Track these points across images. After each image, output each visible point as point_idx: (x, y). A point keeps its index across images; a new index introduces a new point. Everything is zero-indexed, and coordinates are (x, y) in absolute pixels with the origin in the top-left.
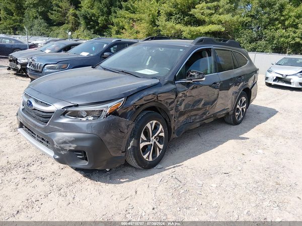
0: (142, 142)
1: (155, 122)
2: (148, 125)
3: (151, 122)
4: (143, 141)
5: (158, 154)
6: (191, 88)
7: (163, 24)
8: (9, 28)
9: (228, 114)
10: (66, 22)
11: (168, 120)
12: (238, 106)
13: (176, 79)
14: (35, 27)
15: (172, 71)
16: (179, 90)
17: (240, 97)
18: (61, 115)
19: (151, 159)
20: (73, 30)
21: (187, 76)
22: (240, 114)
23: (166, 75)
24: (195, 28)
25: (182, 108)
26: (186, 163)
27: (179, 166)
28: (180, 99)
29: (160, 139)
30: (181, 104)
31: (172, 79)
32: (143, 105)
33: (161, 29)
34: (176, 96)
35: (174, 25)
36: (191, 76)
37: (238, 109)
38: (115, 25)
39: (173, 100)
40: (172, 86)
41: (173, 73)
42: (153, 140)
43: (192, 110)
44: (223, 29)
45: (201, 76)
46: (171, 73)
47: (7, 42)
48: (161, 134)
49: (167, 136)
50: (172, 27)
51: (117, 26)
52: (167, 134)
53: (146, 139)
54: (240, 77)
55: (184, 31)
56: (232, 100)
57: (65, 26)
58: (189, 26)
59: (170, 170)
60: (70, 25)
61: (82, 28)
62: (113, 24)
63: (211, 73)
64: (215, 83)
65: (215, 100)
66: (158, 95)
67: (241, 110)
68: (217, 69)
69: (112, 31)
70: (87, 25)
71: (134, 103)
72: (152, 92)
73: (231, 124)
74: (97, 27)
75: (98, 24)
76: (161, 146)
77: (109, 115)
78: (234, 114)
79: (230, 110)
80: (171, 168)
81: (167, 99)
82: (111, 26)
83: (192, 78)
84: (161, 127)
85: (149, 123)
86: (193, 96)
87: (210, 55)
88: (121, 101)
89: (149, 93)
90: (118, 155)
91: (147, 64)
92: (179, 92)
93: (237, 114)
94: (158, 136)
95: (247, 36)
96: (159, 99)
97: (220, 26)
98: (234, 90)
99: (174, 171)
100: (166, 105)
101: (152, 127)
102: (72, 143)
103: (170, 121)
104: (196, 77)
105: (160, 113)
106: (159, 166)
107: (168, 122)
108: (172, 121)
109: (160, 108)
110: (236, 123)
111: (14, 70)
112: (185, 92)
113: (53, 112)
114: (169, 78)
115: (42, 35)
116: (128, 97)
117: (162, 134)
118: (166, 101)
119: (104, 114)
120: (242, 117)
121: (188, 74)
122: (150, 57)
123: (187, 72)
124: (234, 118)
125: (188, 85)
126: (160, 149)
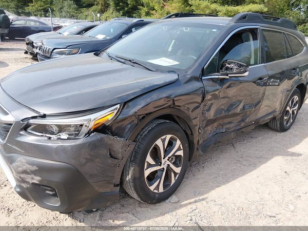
0: (147, 168)
1: (168, 137)
2: (159, 142)
3: (164, 137)
4: (150, 166)
5: (173, 181)
6: (225, 86)
7: (197, 4)
8: (40, 11)
9: (274, 118)
10: (96, 3)
11: (189, 132)
12: (288, 108)
13: (204, 73)
14: (65, 9)
15: (199, 61)
16: (208, 88)
17: (292, 96)
18: (21, 130)
19: (161, 190)
20: (102, 12)
21: (221, 69)
22: (290, 118)
23: (190, 68)
24: (233, 7)
25: (211, 114)
26: (214, 194)
27: (203, 200)
28: (209, 102)
29: (177, 160)
30: (209, 110)
31: (198, 74)
32: (150, 113)
33: (194, 9)
34: (203, 98)
35: (209, 4)
36: (227, 69)
37: (288, 111)
38: (145, 5)
39: (197, 105)
40: (197, 85)
41: (200, 64)
42: (165, 162)
43: (226, 117)
44: (266, 10)
45: (242, 69)
46: (197, 64)
47: (32, 24)
48: (178, 153)
49: (188, 155)
50: (207, 7)
51: (147, 6)
52: (188, 151)
53: (154, 163)
54: (294, 69)
55: (220, 12)
56: (282, 100)
57: (94, 7)
58: (226, 6)
59: (189, 207)
60: (100, 7)
61: (111, 9)
62: (143, 5)
63: (256, 63)
64: (261, 79)
65: (259, 102)
66: (175, 99)
67: (291, 112)
68: (265, 58)
69: (142, 12)
70: (116, 6)
71: (136, 112)
72: (165, 95)
73: (276, 131)
74: (126, 9)
75: (127, 4)
76: (178, 170)
77: (93, 132)
78: (282, 118)
79: (277, 113)
80: (190, 203)
81: (188, 104)
82: (141, 7)
83: (228, 72)
84: (178, 143)
85: (160, 140)
86: (229, 98)
87: (255, 38)
88: (114, 110)
89: (160, 97)
90: (108, 190)
91: (170, 49)
92: (208, 92)
93: (285, 118)
94: (173, 155)
95: (293, 18)
96: (176, 103)
97: (262, 6)
98: (285, 87)
99: (194, 208)
100: (186, 112)
101: (164, 145)
102: (35, 175)
103: (192, 134)
104: (234, 72)
105: (177, 123)
106: (174, 198)
107: (190, 136)
108: (196, 134)
109: (178, 117)
110: (283, 129)
111: (31, 54)
112: (217, 93)
113: (11, 124)
114: (193, 72)
115: (72, 17)
116: (125, 103)
117: (181, 153)
118: (187, 106)
119: (84, 130)
120: (291, 121)
121: (223, 66)
122: (174, 41)
123: (221, 62)
124: (281, 124)
125: (222, 81)
126: (175, 174)
